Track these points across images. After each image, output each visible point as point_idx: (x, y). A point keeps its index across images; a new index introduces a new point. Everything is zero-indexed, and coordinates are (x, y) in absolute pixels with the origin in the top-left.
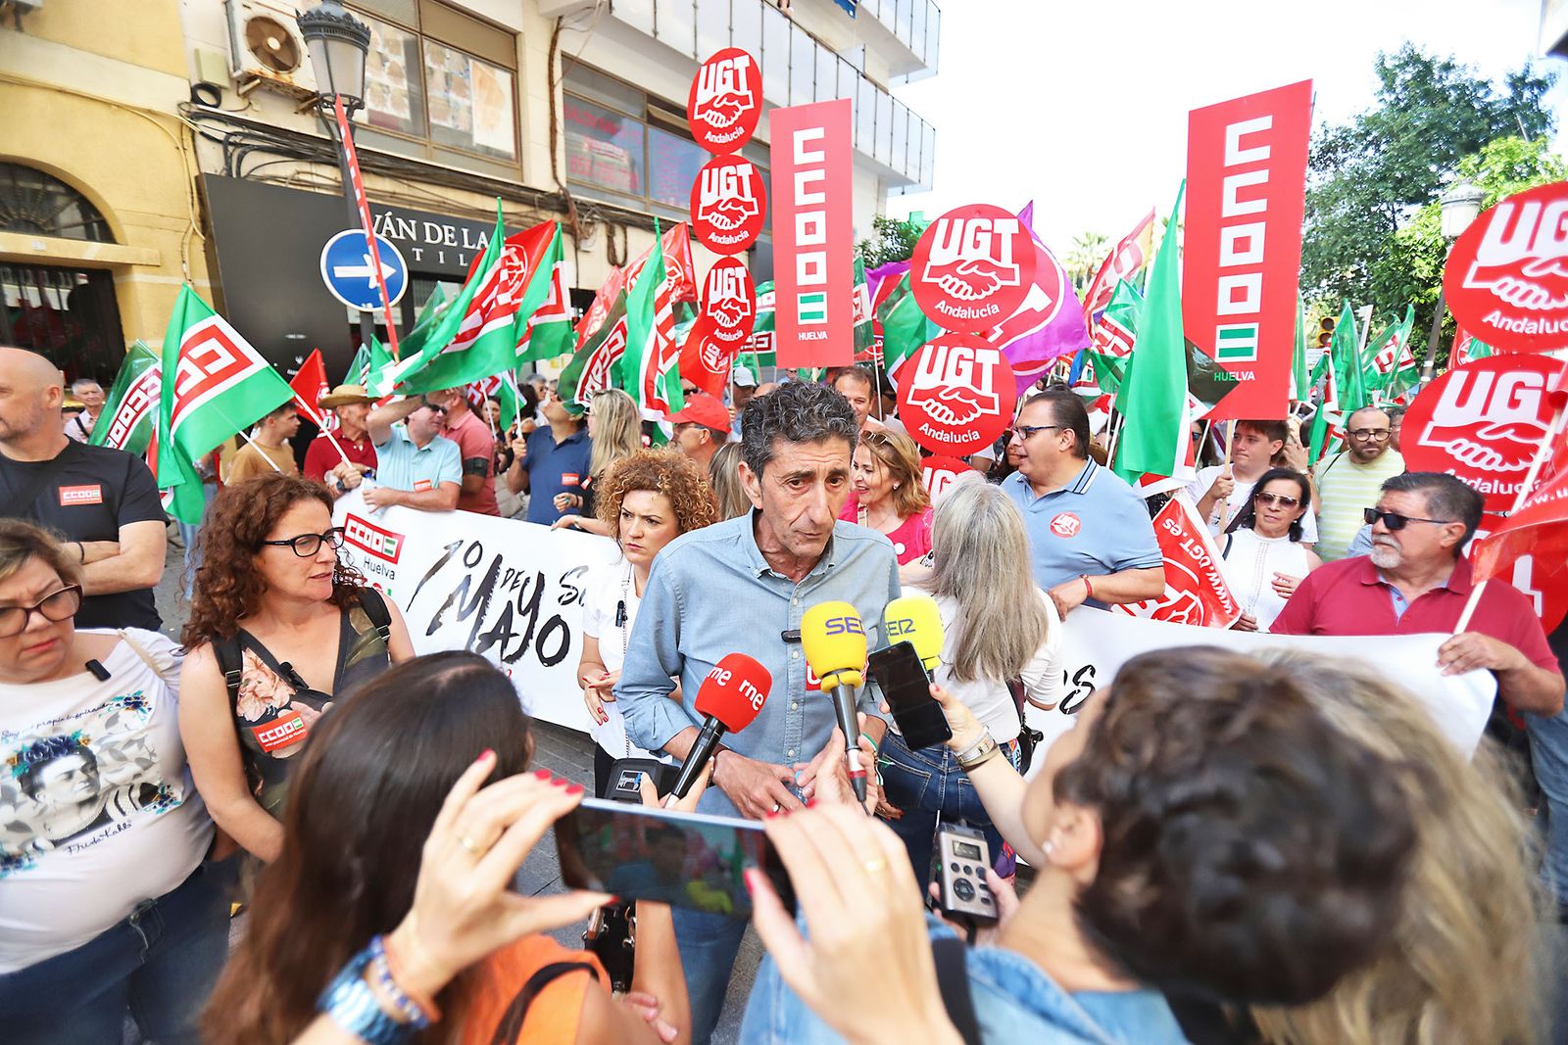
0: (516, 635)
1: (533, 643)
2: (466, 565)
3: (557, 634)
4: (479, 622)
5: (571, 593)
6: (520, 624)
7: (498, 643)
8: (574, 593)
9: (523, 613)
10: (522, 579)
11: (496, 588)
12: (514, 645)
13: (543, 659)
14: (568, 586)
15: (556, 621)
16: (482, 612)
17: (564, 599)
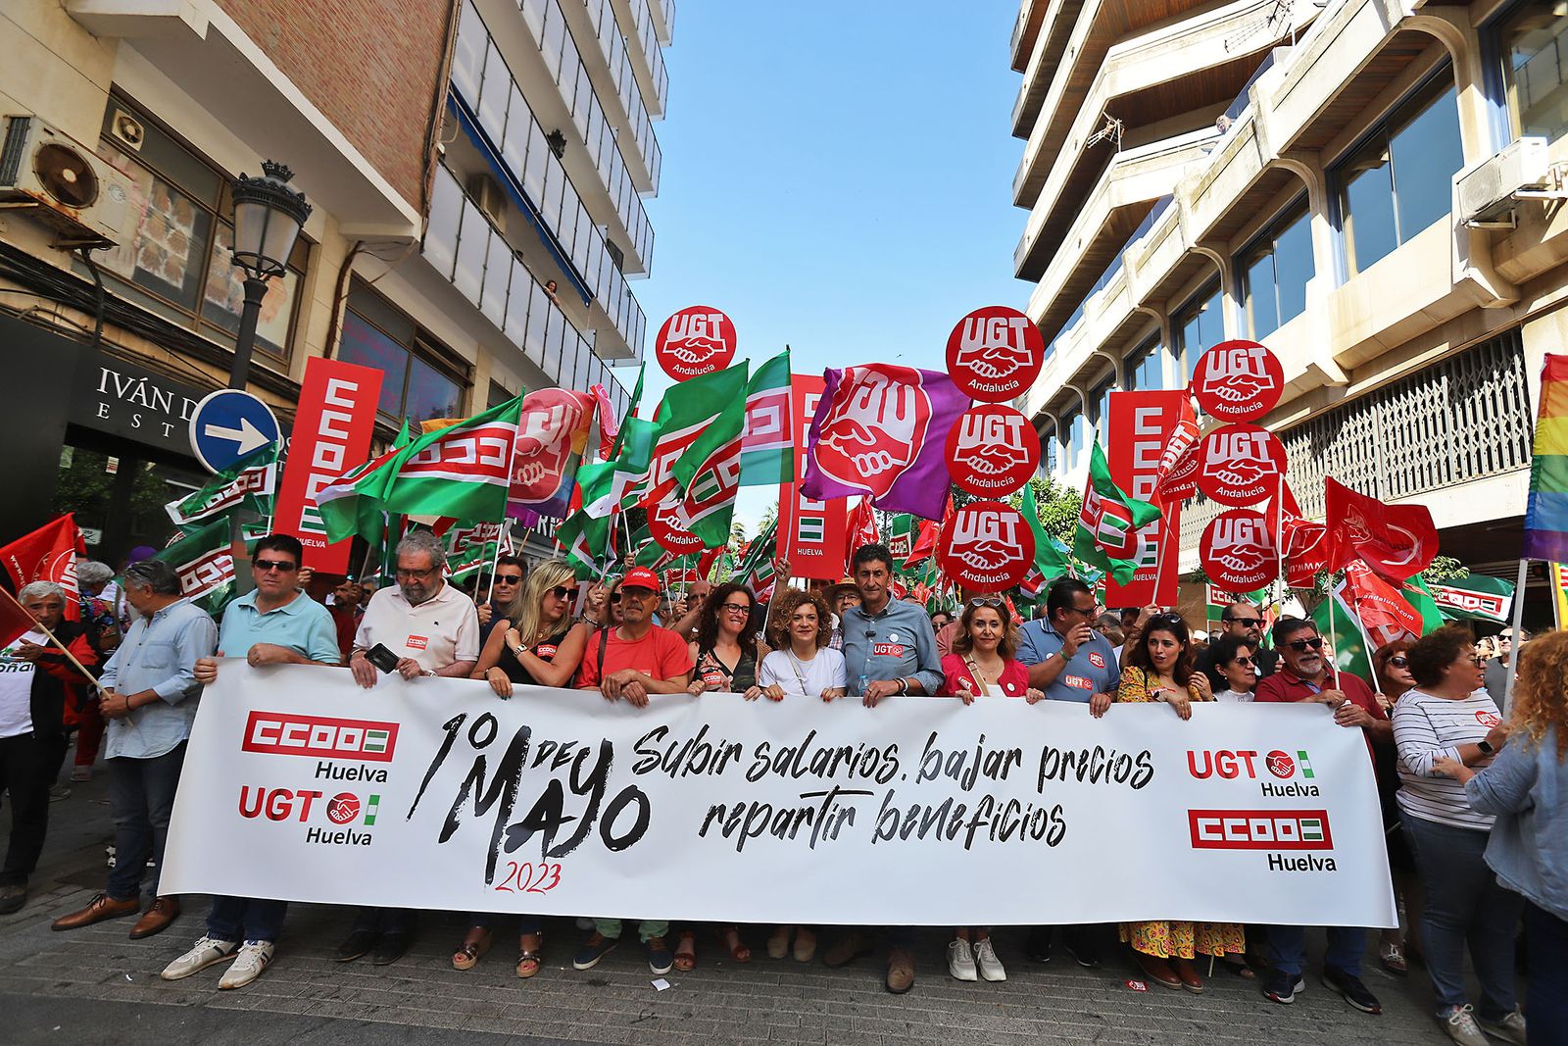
0: (570, 818)
1: (595, 825)
2: (474, 745)
3: (633, 809)
4: (505, 813)
5: (652, 759)
6: (575, 805)
7: (539, 835)
8: (656, 758)
9: (582, 792)
10: (574, 752)
11: (526, 770)
12: (565, 832)
13: (610, 843)
14: (648, 752)
15: (631, 793)
16: (508, 801)
17: (641, 767)
